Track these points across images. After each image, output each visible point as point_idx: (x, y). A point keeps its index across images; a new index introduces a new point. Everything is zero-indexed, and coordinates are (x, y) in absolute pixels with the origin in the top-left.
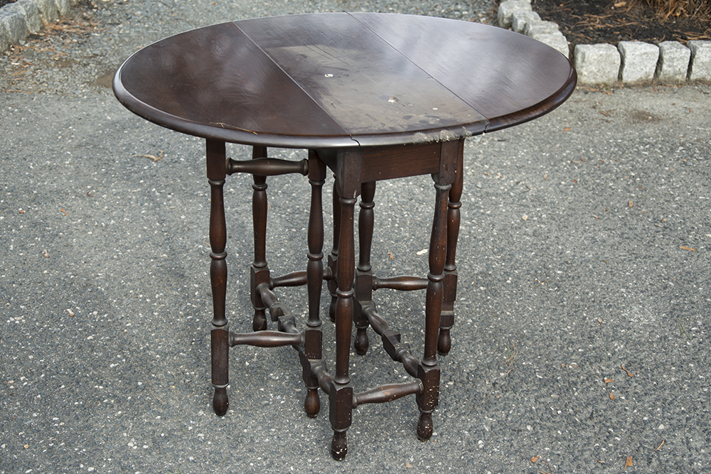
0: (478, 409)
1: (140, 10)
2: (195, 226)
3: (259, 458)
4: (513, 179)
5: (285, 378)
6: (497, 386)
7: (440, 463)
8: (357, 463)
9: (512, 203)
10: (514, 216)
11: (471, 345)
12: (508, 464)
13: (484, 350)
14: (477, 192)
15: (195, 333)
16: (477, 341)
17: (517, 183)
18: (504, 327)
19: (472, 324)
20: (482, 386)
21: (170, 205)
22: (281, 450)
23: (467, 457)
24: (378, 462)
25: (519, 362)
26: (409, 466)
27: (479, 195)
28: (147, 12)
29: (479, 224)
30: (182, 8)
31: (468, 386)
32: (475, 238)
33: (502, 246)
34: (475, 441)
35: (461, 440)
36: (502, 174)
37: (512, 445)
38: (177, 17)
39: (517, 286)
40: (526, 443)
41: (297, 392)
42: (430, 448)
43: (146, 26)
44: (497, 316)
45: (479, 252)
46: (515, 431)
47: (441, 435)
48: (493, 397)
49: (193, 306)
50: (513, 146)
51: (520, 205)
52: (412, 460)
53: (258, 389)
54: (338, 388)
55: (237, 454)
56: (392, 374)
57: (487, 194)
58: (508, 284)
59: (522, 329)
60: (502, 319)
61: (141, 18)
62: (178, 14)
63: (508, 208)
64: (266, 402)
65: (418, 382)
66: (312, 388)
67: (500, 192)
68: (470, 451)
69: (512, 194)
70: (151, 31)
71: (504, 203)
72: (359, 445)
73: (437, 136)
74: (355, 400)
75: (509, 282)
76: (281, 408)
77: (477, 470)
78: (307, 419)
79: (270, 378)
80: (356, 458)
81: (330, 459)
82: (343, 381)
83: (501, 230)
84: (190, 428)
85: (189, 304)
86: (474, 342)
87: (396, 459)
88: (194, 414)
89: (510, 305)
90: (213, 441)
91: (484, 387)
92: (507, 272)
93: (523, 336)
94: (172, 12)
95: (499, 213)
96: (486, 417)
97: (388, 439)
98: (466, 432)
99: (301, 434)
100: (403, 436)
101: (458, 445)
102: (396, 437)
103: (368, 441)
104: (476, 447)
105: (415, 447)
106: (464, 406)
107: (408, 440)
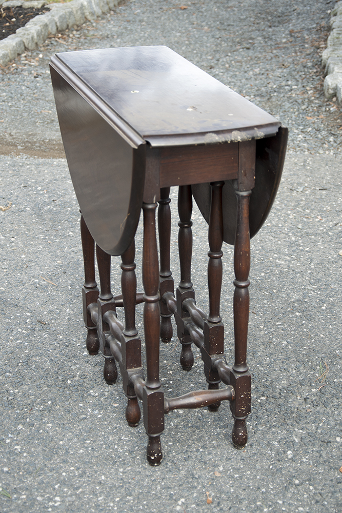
1: (5, 92)
2: (33, 264)
3: (72, 468)
4: (331, 221)
5: (104, 394)
6: (308, 401)
7: (249, 472)
8: (167, 472)
9: (330, 241)
10: (332, 252)
11: (285, 364)
12: (316, 474)
13: (297, 368)
14: (297, 232)
15: (23, 355)
16: (290, 360)
17: (336, 225)
18: (317, 348)
19: (287, 346)
21: (12, 247)
22: (94, 460)
23: (276, 467)
24: (188, 471)
25: (330, 379)
26: (218, 474)
27: (299, 234)
28: (12, 93)
29: (298, 259)
30: (42, 90)
31: (281, 401)
32: (293, 271)
33: (319, 277)
34: (284, 451)
35: (271, 450)
36: (322, 217)
37: (321, 456)
38: (38, 97)
39: (331, 312)
40: (335, 454)
41: (115, 407)
42: (239, 458)
43: (10, 104)
44: (312, 338)
45: (296, 283)
46: (325, 442)
48: (304, 411)
49: (24, 331)
50: (333, 194)
51: (338, 243)
52: (221, 469)
53: (77, 405)
54: (149, 393)
55: (51, 464)
57: (307, 234)
58: (323, 310)
59: (334, 350)
60: (316, 340)
61: (5, 98)
62: (39, 95)
63: (326, 245)
64: (84, 416)
67: (319, 232)
68: (279, 461)
69: (330, 233)
70: (13, 108)
71: (323, 241)
72: (171, 455)
73: (229, 138)
74: (167, 405)
75: (323, 308)
76: (98, 422)
77: (285, 478)
79: (90, 395)
80: (167, 468)
82: (154, 386)
83: (318, 264)
84: (8, 441)
85: (20, 330)
86: (287, 362)
87: (206, 468)
88: (13, 429)
89: (324, 328)
90: (28, 453)
91: (295, 402)
92: (322, 300)
93: (335, 356)
94: (34, 94)
95: (318, 249)
96: (296, 429)
97: (199, 450)
98: (276, 443)
99: (115, 445)
100: (214, 447)
101: (267, 455)
102: (207, 448)
103: (180, 452)
104: (285, 457)
105: (225, 458)
106: (275, 419)
107: (219, 450)
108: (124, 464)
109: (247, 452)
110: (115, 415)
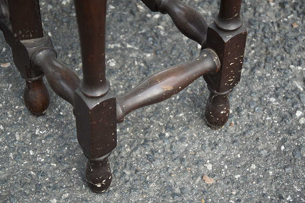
0: (275, 53)
6: (287, 6)
7: (253, 166)
8: (130, 190)
20: (266, 10)
23: (289, 146)
26: (210, 181)
35: (270, 114)
42: (229, 139)
47: (238, 110)
52: (210, 167)
54: (92, 105)
56: (137, 14)
65: (210, 55)
66: (34, 79)
74: (120, 111)
78: (32, 118)
80: (126, 182)
81: (87, 194)
82: (99, 93)
87: (185, 171)
96: (292, 66)
97: (164, 135)
98: (273, 100)
99: (29, 149)
100: (184, 125)
101: (267, 124)
102: (173, 128)
103: (136, 144)
104: (294, 123)
105: (207, 142)
106: (253, 52)
107: (193, 129)
108: (55, 188)
109: (236, 124)
110: (11, 85)
